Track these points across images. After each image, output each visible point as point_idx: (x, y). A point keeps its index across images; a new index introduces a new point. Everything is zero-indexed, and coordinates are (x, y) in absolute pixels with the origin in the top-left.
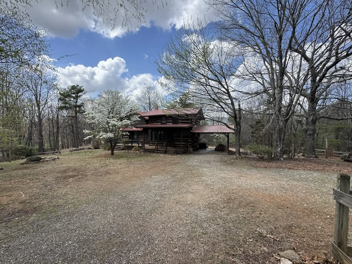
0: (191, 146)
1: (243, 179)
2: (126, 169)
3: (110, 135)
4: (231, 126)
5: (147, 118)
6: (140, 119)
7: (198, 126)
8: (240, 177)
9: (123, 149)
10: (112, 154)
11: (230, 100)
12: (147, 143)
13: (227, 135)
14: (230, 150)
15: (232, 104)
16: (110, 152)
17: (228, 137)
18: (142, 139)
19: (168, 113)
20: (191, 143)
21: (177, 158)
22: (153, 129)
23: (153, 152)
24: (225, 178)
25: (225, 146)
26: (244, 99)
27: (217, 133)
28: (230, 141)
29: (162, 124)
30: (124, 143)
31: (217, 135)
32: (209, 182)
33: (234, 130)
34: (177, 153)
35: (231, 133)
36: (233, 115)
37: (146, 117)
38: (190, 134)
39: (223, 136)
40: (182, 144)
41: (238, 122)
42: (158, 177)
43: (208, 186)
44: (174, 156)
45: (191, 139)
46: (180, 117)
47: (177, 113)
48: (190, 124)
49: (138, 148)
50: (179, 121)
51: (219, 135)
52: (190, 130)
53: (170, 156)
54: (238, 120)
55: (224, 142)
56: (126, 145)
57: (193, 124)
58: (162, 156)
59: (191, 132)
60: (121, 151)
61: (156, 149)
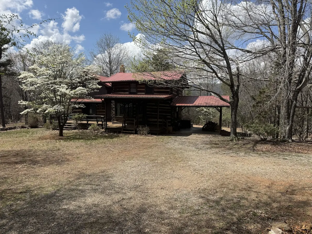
0: (170, 124)
3: (58, 108)
4: (224, 97)
5: (109, 85)
6: (100, 87)
7: (180, 96)
9: (75, 129)
10: (61, 134)
11: (225, 61)
12: (110, 121)
13: (219, 108)
14: (223, 129)
15: (229, 67)
16: (57, 132)
17: (221, 111)
18: (102, 115)
19: (140, 77)
20: (170, 120)
22: (117, 100)
23: (120, 132)
25: (217, 124)
26: (244, 60)
27: (205, 107)
28: (223, 118)
29: (131, 93)
30: (76, 119)
31: (205, 110)
33: (230, 103)
34: (152, 133)
35: (224, 106)
36: (229, 82)
38: (170, 108)
39: (214, 110)
40: (160, 122)
41: (234, 92)
44: (148, 137)
45: (170, 114)
46: (157, 84)
47: (153, 79)
48: (169, 94)
49: (97, 127)
50: (154, 90)
51: (207, 110)
52: (170, 102)
53: (143, 137)
54: (235, 89)
55: (214, 118)
56: (80, 122)
57: (174, 94)
58: (132, 137)
59: (171, 105)
60: (72, 131)
61: (124, 128)
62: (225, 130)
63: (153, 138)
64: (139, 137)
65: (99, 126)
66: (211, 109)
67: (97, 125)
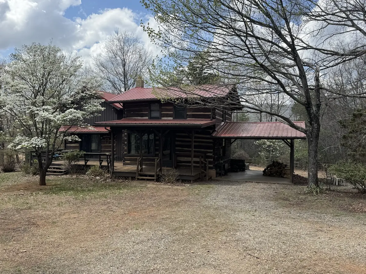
0: (212, 166)
1: (323, 237)
2: (72, 216)
3: (38, 142)
4: (298, 124)
5: (119, 106)
6: (103, 109)
7: (227, 123)
8: (318, 233)
9: (66, 173)
10: (43, 182)
11: (296, 68)
12: (119, 159)
13: (290, 142)
14: (296, 174)
15: (302, 76)
16: (37, 178)
17: (292, 146)
18: (107, 151)
19: (163, 95)
20: (212, 160)
21: (182, 190)
22: (132, 129)
23: (133, 179)
24: (286, 234)
25: (286, 166)
26: (328, 66)
27: (268, 138)
28: (296, 155)
29: (151, 118)
30: (68, 158)
31: (268, 143)
32: (251, 243)
33: (305, 132)
34: (183, 180)
35: (298, 138)
36: (304, 100)
37: (117, 105)
38: (211, 141)
39: (282, 144)
40: (195, 162)
41: (313, 115)
42: (141, 232)
43: (250, 252)
44: (176, 187)
45: (212, 151)
46: (190, 104)
47: (184, 96)
48: (210, 119)
49: (100, 170)
50: (187, 113)
51: (272, 143)
52: (211, 131)
53: (167, 187)
54: (314, 110)
55: (283, 156)
56: (74, 164)
57: (217, 118)
58: (151, 186)
59: (214, 135)
60: (62, 176)
61: (139, 172)
62: (299, 175)
63: (184, 187)
64: (162, 186)
65: (102, 169)
66: (277, 142)
67: (99, 167)
